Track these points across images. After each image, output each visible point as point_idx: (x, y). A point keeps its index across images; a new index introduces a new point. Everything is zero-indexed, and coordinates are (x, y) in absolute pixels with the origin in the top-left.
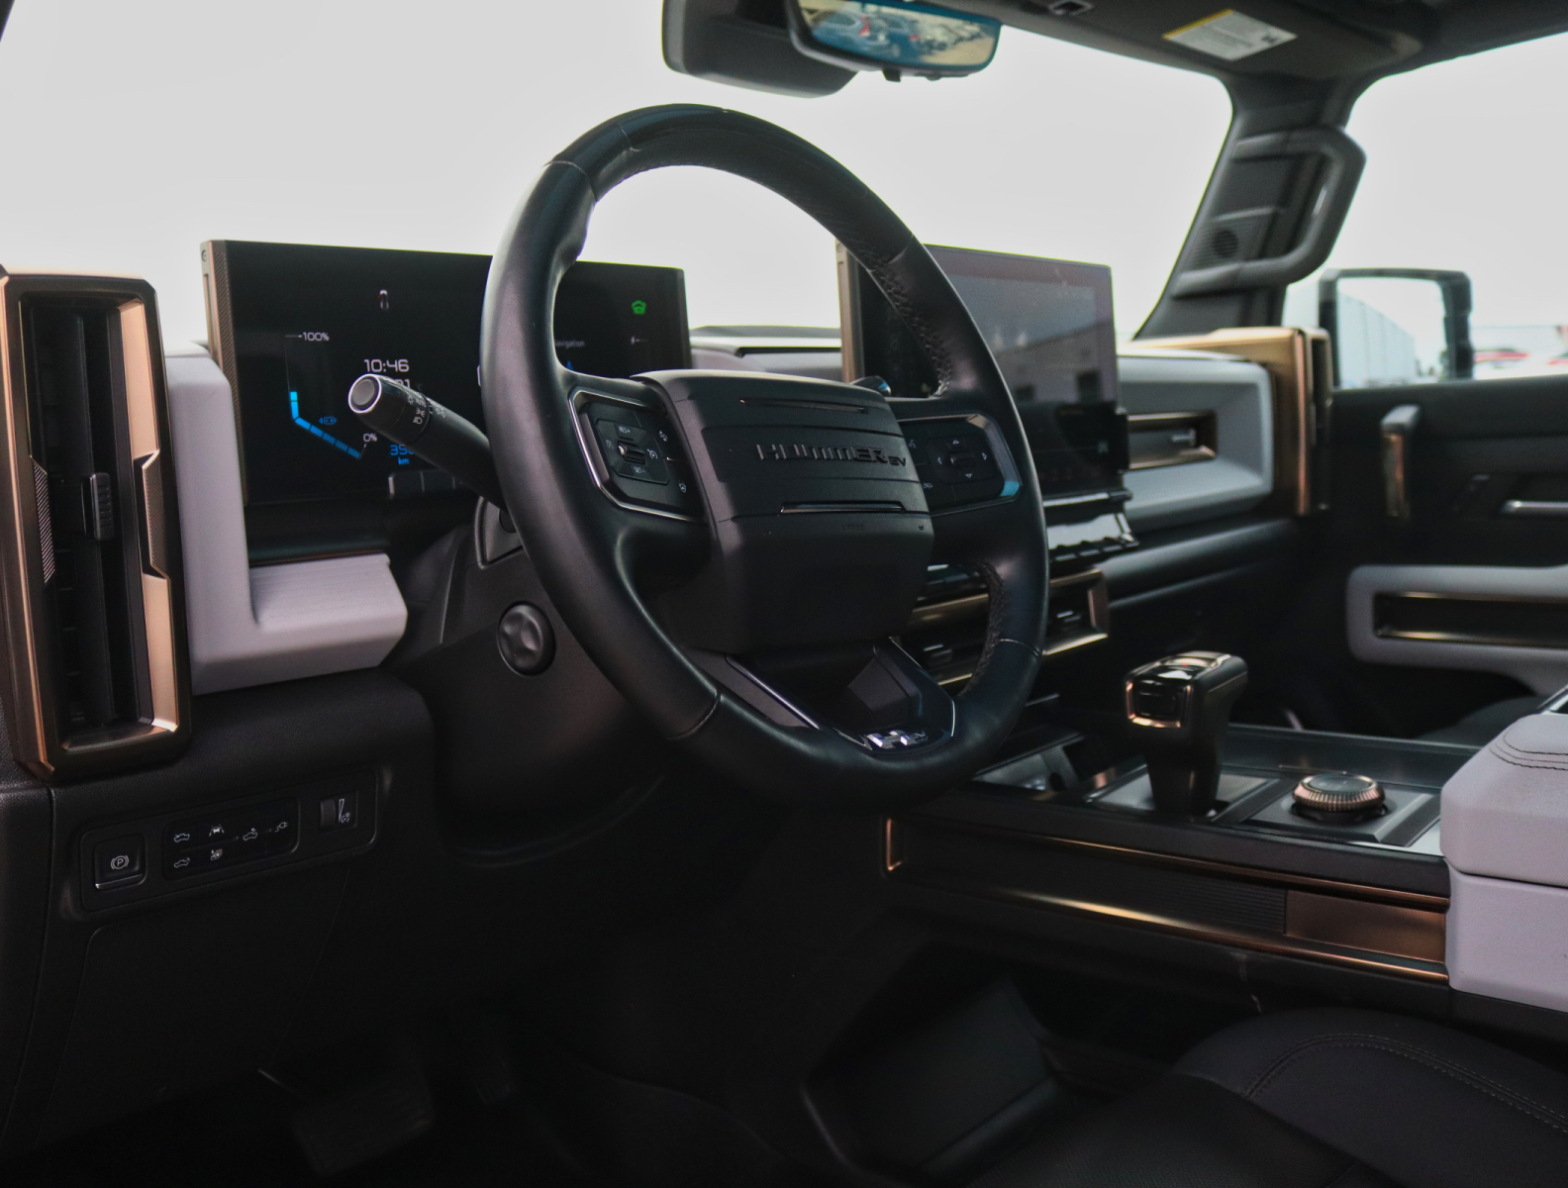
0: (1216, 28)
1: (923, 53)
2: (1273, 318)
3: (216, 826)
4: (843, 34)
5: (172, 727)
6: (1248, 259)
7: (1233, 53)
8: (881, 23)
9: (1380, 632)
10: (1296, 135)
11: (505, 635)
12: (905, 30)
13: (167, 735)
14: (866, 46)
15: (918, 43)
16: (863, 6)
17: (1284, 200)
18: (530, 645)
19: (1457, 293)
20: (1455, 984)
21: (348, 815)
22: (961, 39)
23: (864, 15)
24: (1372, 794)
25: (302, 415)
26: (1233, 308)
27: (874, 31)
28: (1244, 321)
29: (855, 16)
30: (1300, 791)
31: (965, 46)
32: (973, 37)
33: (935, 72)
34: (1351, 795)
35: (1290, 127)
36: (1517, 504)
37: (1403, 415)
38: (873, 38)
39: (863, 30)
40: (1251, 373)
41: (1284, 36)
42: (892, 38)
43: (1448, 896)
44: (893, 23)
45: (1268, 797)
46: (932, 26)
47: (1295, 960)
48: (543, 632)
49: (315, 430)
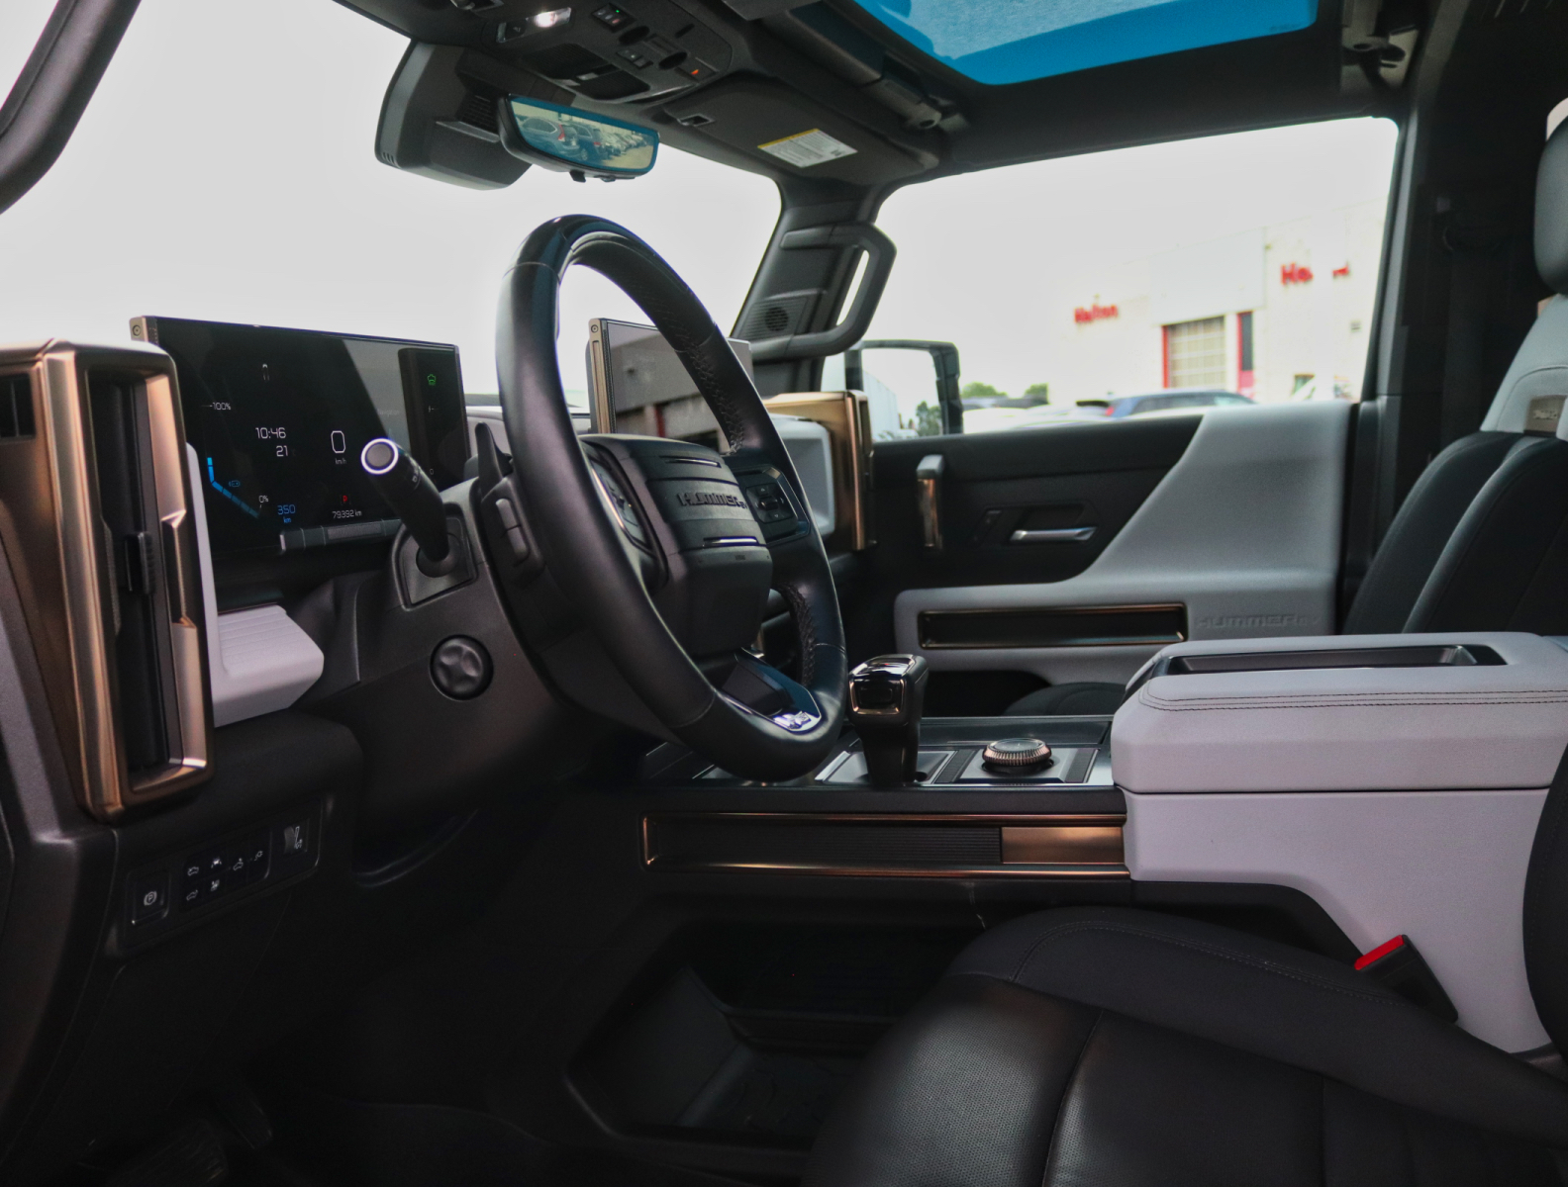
0: (800, 143)
1: (605, 159)
2: (814, 385)
3: (215, 858)
4: (546, 139)
5: (202, 763)
6: (796, 334)
7: (803, 162)
8: (573, 130)
9: (924, 645)
10: (838, 230)
11: (443, 666)
12: (590, 138)
13: (198, 771)
14: (564, 150)
15: (600, 148)
16: (560, 116)
17: (826, 283)
18: (472, 673)
19: (945, 359)
20: (1135, 877)
21: (301, 841)
22: (630, 147)
23: (560, 123)
24: (1044, 750)
25: (216, 479)
26: (783, 376)
27: (569, 136)
28: (793, 388)
29: (554, 123)
30: (990, 753)
31: (634, 152)
32: (638, 145)
33: (611, 175)
34: (1031, 752)
35: (834, 223)
36: (1023, 533)
37: (931, 463)
38: (567, 143)
39: (560, 137)
40: (813, 430)
41: (846, 150)
42: (581, 143)
43: (1125, 812)
44: (582, 131)
45: (961, 764)
46: (610, 135)
47: (1024, 881)
48: (484, 663)
49: (226, 493)
